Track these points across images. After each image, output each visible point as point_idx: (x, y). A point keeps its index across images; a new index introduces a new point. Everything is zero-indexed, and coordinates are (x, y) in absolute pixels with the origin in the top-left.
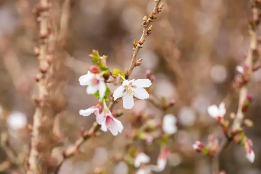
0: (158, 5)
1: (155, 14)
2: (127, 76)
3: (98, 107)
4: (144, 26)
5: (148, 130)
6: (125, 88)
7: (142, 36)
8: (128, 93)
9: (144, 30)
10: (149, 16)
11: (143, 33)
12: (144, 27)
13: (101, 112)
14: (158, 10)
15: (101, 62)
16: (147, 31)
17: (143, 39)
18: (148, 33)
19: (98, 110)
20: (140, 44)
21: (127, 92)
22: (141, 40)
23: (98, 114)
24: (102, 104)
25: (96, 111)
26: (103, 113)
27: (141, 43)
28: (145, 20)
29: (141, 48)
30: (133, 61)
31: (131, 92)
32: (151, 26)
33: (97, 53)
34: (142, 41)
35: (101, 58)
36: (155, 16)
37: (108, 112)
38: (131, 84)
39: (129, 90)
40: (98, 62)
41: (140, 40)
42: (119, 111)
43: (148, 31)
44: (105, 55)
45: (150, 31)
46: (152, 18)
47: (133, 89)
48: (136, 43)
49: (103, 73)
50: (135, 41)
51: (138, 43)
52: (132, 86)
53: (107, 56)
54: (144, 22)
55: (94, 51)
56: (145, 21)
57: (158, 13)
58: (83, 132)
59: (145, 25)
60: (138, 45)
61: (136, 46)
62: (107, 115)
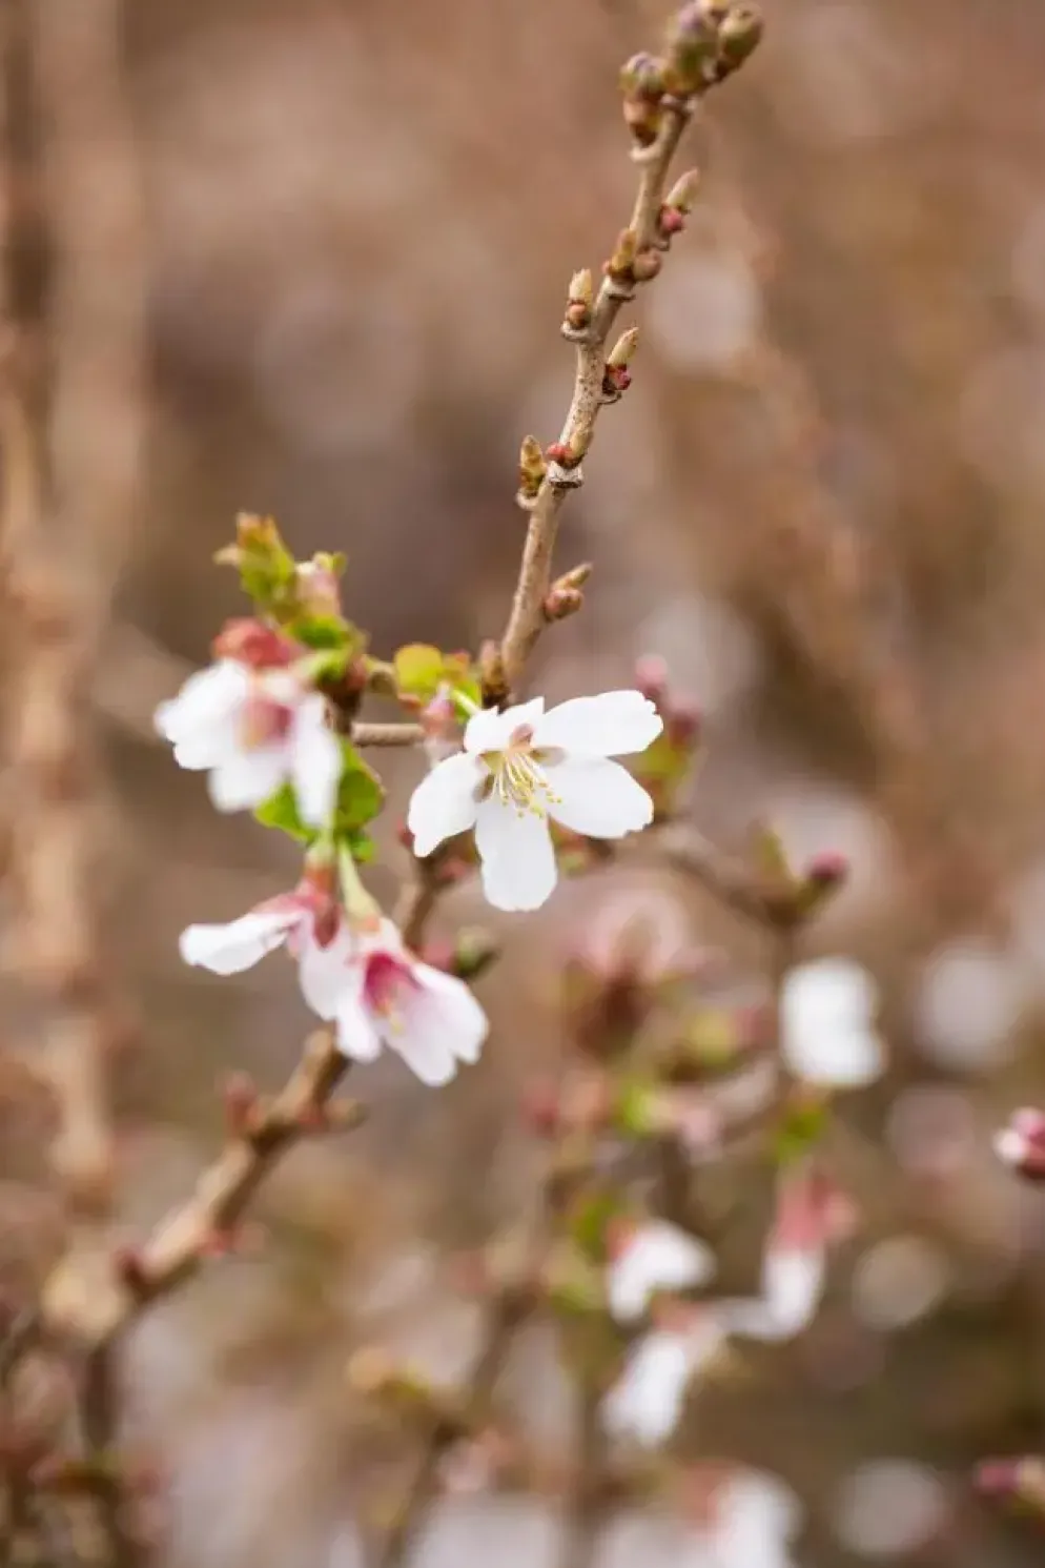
0: (657, 185)
1: (645, 248)
2: (498, 692)
3: (305, 903)
4: (582, 341)
5: (687, 1073)
6: (487, 770)
7: (573, 411)
8: (511, 801)
9: (581, 364)
10: (606, 265)
11: (579, 387)
12: (579, 349)
13: (327, 930)
14: (659, 221)
15: (301, 594)
16: (602, 375)
17: (579, 427)
18: (611, 384)
19: (306, 919)
20: (566, 462)
21: (502, 792)
22: (568, 436)
23: (311, 945)
24: (330, 880)
25: (292, 929)
26: (342, 943)
27: (569, 455)
28: (582, 296)
29: (571, 492)
30: (526, 588)
31: (527, 790)
32: (624, 336)
33: (272, 536)
34: (574, 444)
35: (305, 569)
36: (645, 262)
37: (373, 928)
38: (523, 736)
39: (513, 779)
40: (280, 593)
41: (563, 441)
42: (469, 943)
43: (608, 368)
44: (331, 552)
45: (623, 368)
46: (627, 276)
47: (538, 772)
48: (534, 461)
49: (317, 662)
50: (530, 450)
51: (551, 457)
52: (536, 755)
53: (338, 555)
54: (575, 308)
55: (246, 522)
56: (580, 302)
57: (664, 243)
58: (242, 1107)
59: (584, 333)
60: (554, 471)
61: (540, 479)
62: (369, 945)
